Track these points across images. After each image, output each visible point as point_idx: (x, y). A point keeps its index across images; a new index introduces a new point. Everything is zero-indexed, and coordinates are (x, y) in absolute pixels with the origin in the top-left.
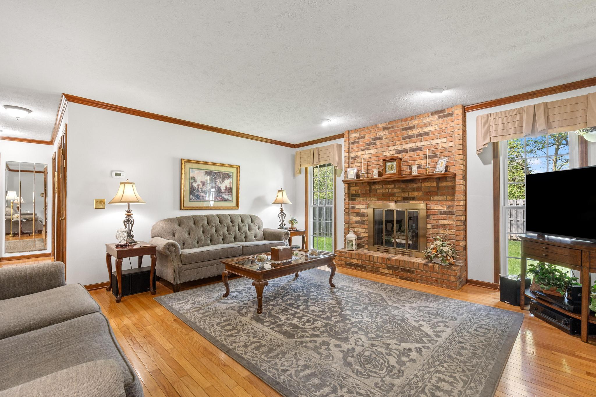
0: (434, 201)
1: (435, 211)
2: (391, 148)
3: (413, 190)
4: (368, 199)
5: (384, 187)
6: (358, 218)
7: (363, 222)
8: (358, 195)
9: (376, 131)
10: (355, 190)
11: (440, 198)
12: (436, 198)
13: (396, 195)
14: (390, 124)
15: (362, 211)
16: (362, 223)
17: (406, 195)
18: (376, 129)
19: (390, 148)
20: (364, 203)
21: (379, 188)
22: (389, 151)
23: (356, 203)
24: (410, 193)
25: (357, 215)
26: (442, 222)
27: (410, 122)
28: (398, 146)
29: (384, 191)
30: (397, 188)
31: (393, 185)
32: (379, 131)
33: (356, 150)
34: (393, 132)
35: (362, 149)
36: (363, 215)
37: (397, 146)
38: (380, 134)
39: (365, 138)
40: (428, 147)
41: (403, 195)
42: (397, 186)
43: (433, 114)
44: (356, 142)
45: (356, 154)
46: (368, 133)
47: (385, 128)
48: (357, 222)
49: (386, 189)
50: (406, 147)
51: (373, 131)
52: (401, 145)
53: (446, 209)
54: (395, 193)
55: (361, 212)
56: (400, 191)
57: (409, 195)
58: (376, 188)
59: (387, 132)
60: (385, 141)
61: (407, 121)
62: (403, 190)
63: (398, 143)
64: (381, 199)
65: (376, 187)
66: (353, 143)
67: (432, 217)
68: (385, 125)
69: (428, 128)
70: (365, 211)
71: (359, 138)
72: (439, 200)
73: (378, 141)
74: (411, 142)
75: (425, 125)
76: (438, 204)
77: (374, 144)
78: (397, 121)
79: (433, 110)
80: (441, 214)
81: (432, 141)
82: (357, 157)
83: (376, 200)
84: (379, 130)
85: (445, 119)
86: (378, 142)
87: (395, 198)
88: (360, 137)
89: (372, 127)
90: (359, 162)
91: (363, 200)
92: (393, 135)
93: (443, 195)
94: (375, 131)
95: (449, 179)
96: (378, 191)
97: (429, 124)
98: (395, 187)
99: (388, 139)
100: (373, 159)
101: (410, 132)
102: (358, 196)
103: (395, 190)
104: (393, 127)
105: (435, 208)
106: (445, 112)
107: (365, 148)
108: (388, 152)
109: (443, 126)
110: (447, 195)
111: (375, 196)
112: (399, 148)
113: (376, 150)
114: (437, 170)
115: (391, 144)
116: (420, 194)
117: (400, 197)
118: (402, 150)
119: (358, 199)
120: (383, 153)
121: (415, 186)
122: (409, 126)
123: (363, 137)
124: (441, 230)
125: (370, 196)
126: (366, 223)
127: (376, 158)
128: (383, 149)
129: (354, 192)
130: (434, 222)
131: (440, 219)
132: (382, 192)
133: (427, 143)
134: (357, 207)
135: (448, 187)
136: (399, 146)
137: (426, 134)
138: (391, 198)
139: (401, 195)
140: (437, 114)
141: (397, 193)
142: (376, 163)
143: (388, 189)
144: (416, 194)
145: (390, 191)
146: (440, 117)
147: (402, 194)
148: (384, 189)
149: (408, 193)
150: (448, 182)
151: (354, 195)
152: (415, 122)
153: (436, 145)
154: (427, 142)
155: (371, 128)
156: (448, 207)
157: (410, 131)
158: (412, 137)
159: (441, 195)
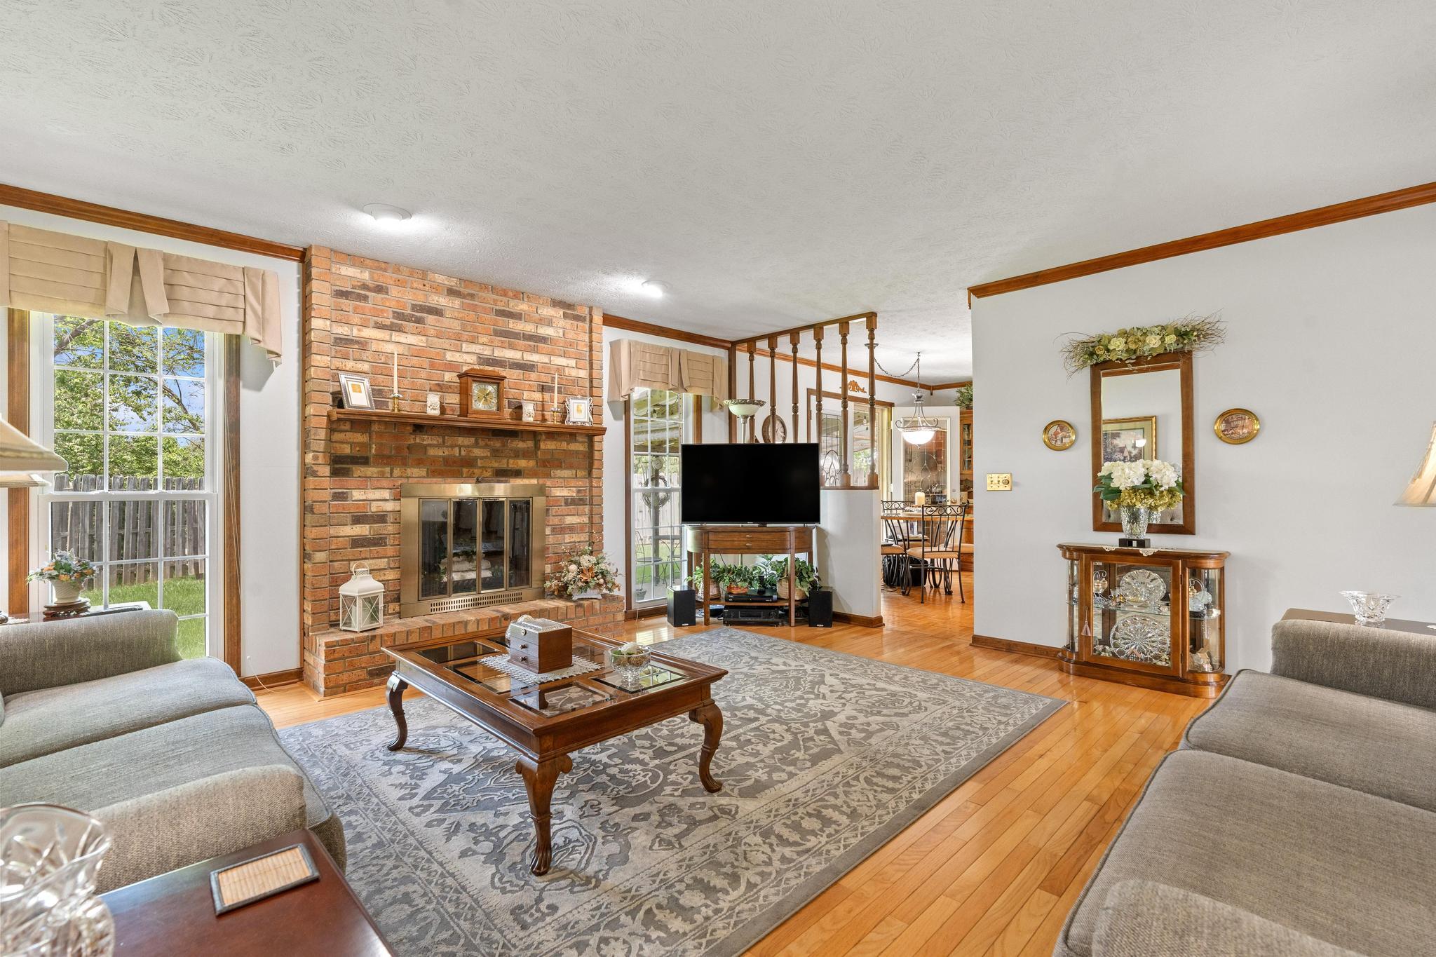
0: (556, 480)
1: (558, 500)
2: (465, 347)
3: (517, 454)
4: (397, 472)
5: (449, 440)
6: (362, 530)
7: (381, 538)
8: (362, 457)
9: (427, 288)
10: (352, 444)
11: (566, 473)
12: (559, 473)
13: (479, 465)
14: (465, 287)
15: (374, 507)
16: (378, 541)
17: (502, 464)
18: (426, 282)
19: (464, 345)
20: (385, 483)
21: (435, 442)
22: (461, 351)
23: (350, 482)
24: (511, 461)
25: (358, 520)
26: (569, 520)
27: (512, 303)
28: (485, 347)
29: (446, 453)
30: (480, 447)
31: (473, 440)
32: (434, 290)
33: (356, 319)
34: (474, 308)
35: (376, 323)
36: (381, 518)
37: (481, 347)
38: (440, 301)
39: (387, 293)
40: (547, 369)
41: (496, 465)
42: (481, 443)
43: (556, 303)
44: (354, 296)
45: (355, 332)
46: (399, 283)
47: (452, 292)
48: (357, 542)
49: (452, 446)
50: (501, 354)
51: (415, 285)
52: (492, 348)
53: (574, 495)
54: (476, 458)
55: (374, 509)
56: (489, 454)
57: (508, 465)
58: (425, 443)
59: (457, 302)
60: (447, 323)
61: (505, 295)
62: (496, 453)
63: (483, 339)
64: (439, 474)
65: (423, 440)
66: (342, 294)
67: (553, 510)
68: (453, 283)
69: (546, 328)
70: (389, 506)
71: (364, 286)
72: (564, 478)
73: (430, 316)
74: (511, 347)
75: (540, 320)
76: (563, 485)
77: (419, 321)
78: (484, 286)
79: (558, 298)
80: (566, 504)
81: (553, 358)
82: (362, 344)
83: (424, 473)
84: (436, 288)
85: (575, 323)
86: (430, 319)
87: (476, 471)
88: (371, 284)
89: (413, 271)
90: (365, 358)
91: (382, 476)
92: (472, 315)
93: (570, 467)
94: (421, 287)
95: (579, 438)
96: (432, 452)
97: (549, 322)
98: (476, 445)
99: (459, 322)
100: (415, 361)
101: (514, 326)
102: (364, 461)
103: (477, 452)
104: (472, 296)
105: (558, 492)
106: (574, 310)
107: (388, 322)
108: (458, 354)
109: (571, 335)
110: (577, 468)
111: (419, 463)
112: (487, 352)
113: (424, 338)
114: (572, 420)
115: (465, 335)
116: (532, 463)
117: (489, 470)
118: (492, 359)
119: (359, 470)
120: (444, 353)
121: (521, 445)
122: (508, 309)
123: (379, 289)
124: (566, 536)
125: (405, 464)
126: (390, 541)
127: (426, 363)
128: (446, 344)
129: (347, 450)
130: (556, 521)
131: (566, 513)
132: (441, 454)
133: (545, 359)
134: (357, 495)
135: (577, 452)
136: (488, 348)
137: (543, 339)
138: (465, 470)
139: (491, 465)
140: (563, 308)
141: (482, 458)
142: (424, 374)
143: (457, 450)
144: (522, 463)
145: (463, 453)
146: (565, 316)
147: (493, 462)
148: (447, 447)
149: (506, 461)
150: (577, 444)
151: (348, 457)
152: (522, 307)
153: (560, 369)
154: (543, 356)
155: (411, 275)
156: (579, 491)
157: (511, 321)
158: (515, 335)
159: (566, 468)
